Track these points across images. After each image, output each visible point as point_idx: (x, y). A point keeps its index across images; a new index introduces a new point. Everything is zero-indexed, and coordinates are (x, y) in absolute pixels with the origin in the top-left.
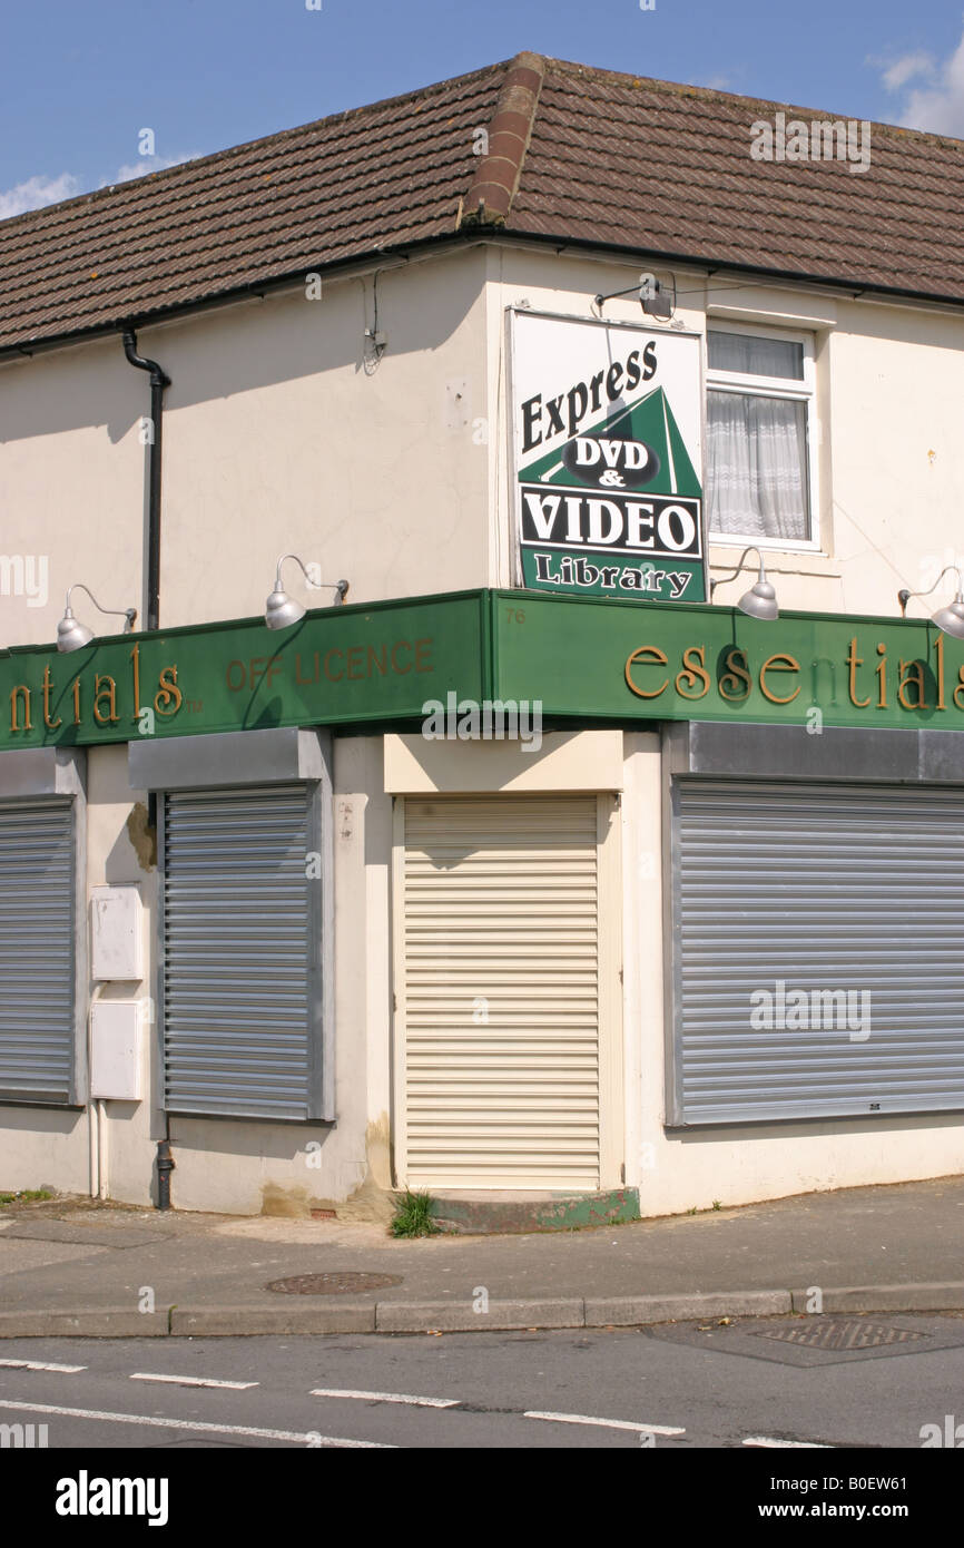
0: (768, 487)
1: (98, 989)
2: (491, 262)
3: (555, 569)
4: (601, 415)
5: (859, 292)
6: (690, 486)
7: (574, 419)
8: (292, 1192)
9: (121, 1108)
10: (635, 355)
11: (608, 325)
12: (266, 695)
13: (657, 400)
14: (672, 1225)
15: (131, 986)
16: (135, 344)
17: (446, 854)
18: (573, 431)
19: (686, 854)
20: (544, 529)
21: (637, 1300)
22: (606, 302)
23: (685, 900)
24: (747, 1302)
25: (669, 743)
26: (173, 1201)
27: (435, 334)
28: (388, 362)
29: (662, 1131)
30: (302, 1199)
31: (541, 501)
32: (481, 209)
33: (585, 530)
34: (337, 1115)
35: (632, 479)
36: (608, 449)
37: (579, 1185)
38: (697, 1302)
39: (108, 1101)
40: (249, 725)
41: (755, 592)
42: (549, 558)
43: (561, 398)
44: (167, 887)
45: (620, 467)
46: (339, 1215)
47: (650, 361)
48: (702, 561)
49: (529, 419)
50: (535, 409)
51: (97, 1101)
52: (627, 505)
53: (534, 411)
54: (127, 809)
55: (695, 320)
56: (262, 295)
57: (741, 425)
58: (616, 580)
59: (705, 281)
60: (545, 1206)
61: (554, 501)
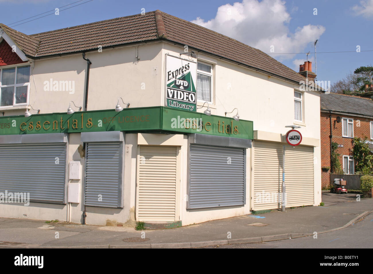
0: (204, 92)
1: (70, 181)
2: (163, 45)
3: (172, 104)
4: (180, 76)
5: (221, 58)
6: (194, 90)
7: (176, 76)
8: (113, 221)
9: (75, 204)
10: (186, 65)
11: (182, 59)
12: (112, 124)
13: (189, 74)
14: (189, 227)
15: (77, 181)
16: (85, 55)
17: (148, 157)
18: (176, 78)
19: (192, 158)
20: (171, 96)
21: (200, 242)
22: (181, 55)
23: (192, 167)
24: (220, 242)
25: (190, 137)
26: (86, 223)
27: (151, 57)
28: (140, 62)
29: (186, 210)
30: (115, 223)
31: (170, 90)
32: (163, 35)
33: (177, 97)
34: (123, 207)
35: (185, 88)
36: (181, 82)
37: (171, 220)
38: (211, 242)
39: (71, 203)
40: (108, 130)
41: (207, 110)
42: (171, 101)
43: (174, 72)
44: (87, 161)
45: (183, 85)
46: (124, 226)
47: (189, 66)
48: (196, 104)
49: (169, 75)
50: (170, 73)
51: (69, 203)
52: (184, 93)
53: (170, 74)
54: (78, 146)
55: (195, 60)
56: (114, 48)
57: (200, 80)
58: (182, 106)
59: (197, 53)
60: (166, 224)
61: (172, 91)
